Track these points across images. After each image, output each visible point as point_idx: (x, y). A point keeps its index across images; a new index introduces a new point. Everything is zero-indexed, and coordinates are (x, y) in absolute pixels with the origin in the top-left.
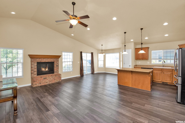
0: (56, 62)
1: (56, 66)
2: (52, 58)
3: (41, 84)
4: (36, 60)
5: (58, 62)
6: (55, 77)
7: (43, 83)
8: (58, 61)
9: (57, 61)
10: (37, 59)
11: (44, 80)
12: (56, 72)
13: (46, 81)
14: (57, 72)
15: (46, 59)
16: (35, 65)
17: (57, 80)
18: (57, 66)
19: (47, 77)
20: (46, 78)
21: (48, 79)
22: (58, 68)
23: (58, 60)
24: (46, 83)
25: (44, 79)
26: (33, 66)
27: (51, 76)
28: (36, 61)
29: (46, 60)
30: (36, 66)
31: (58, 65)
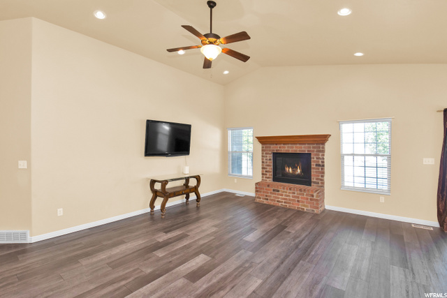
0: (316, 155)
1: (316, 165)
2: (305, 144)
3: (267, 199)
4: (270, 147)
5: (323, 155)
6: (300, 194)
7: (272, 200)
8: (323, 151)
9: (320, 151)
10: (272, 146)
11: (273, 194)
12: (315, 183)
13: (279, 198)
14: (318, 183)
15: (290, 145)
16: (268, 158)
17: (304, 206)
18: (319, 165)
19: (281, 189)
20: (278, 191)
21: (282, 195)
22: (323, 173)
23: (323, 148)
24: (278, 201)
25: (274, 190)
26: (264, 161)
27: (290, 189)
28: (270, 151)
29: (296, 147)
30: (270, 160)
31: (320, 163)
